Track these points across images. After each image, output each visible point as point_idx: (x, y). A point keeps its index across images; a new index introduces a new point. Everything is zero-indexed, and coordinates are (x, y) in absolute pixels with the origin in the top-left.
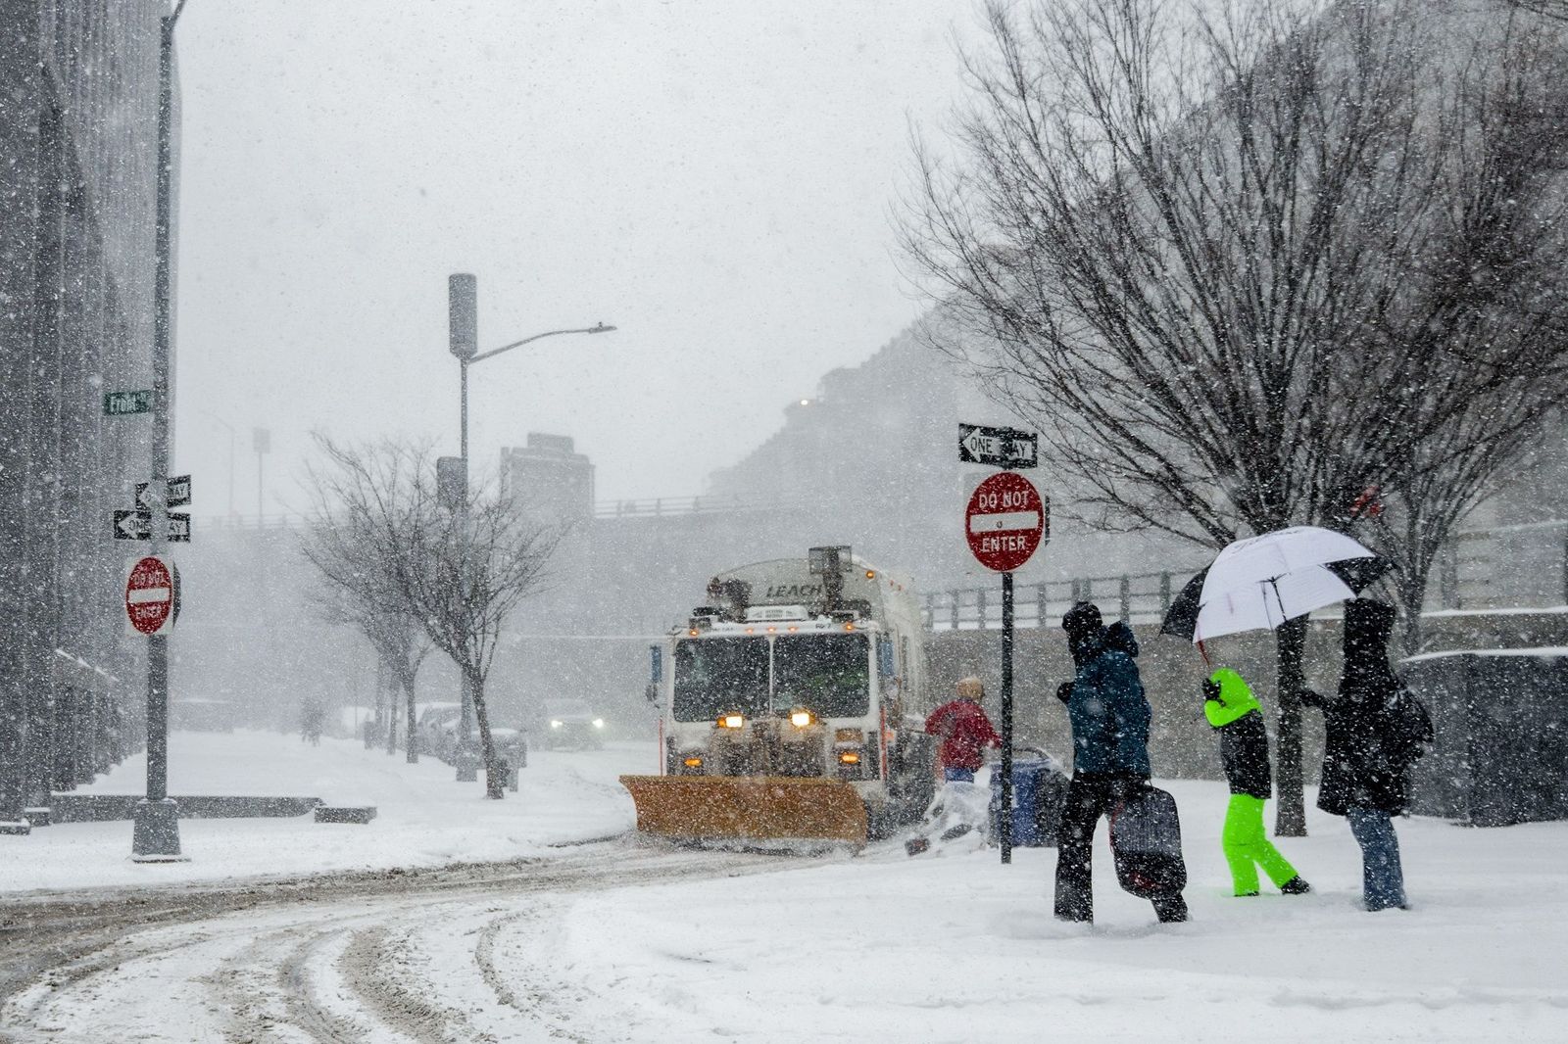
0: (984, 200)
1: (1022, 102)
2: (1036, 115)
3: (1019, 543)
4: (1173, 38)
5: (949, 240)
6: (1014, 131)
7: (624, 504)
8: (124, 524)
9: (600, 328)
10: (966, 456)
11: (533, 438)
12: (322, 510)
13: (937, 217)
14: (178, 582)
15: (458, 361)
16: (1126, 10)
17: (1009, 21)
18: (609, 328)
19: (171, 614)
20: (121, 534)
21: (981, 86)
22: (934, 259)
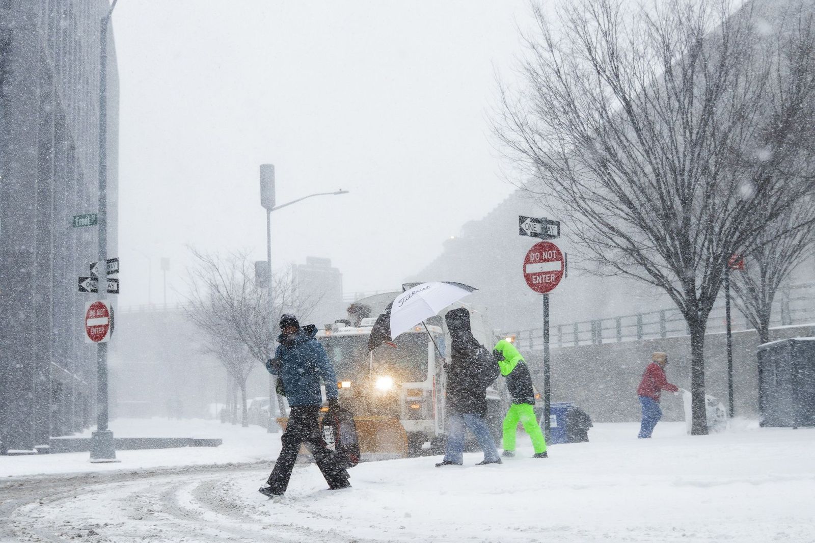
0: (532, 105)
1: (551, 54)
2: (559, 61)
3: (552, 278)
4: (628, 20)
5: (515, 127)
6: (547, 69)
7: (358, 294)
8: (84, 284)
9: (341, 192)
10: (522, 232)
11: (309, 259)
12: (195, 294)
13: (509, 116)
14: (113, 314)
15: (265, 210)
16: (604, 5)
17: (543, 11)
18: (345, 192)
19: (109, 331)
20: (82, 289)
21: (529, 46)
22: (508, 138)
